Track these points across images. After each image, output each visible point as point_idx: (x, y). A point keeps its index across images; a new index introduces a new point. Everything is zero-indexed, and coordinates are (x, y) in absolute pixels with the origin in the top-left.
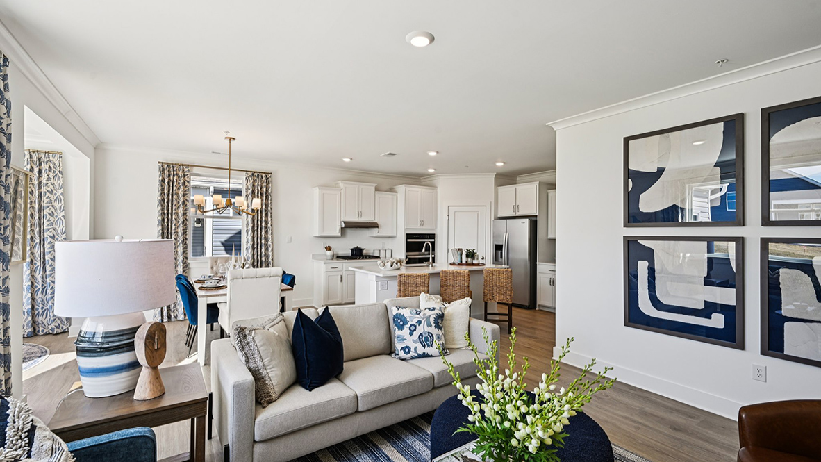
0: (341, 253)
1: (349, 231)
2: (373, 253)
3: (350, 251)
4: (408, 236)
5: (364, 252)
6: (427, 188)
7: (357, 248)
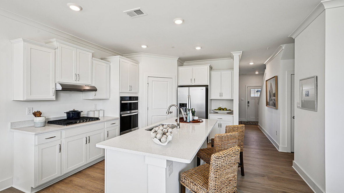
0: (53, 117)
1: (63, 95)
2: (88, 114)
3: (66, 115)
4: (122, 99)
5: (82, 113)
6: (135, 61)
7: (74, 111)
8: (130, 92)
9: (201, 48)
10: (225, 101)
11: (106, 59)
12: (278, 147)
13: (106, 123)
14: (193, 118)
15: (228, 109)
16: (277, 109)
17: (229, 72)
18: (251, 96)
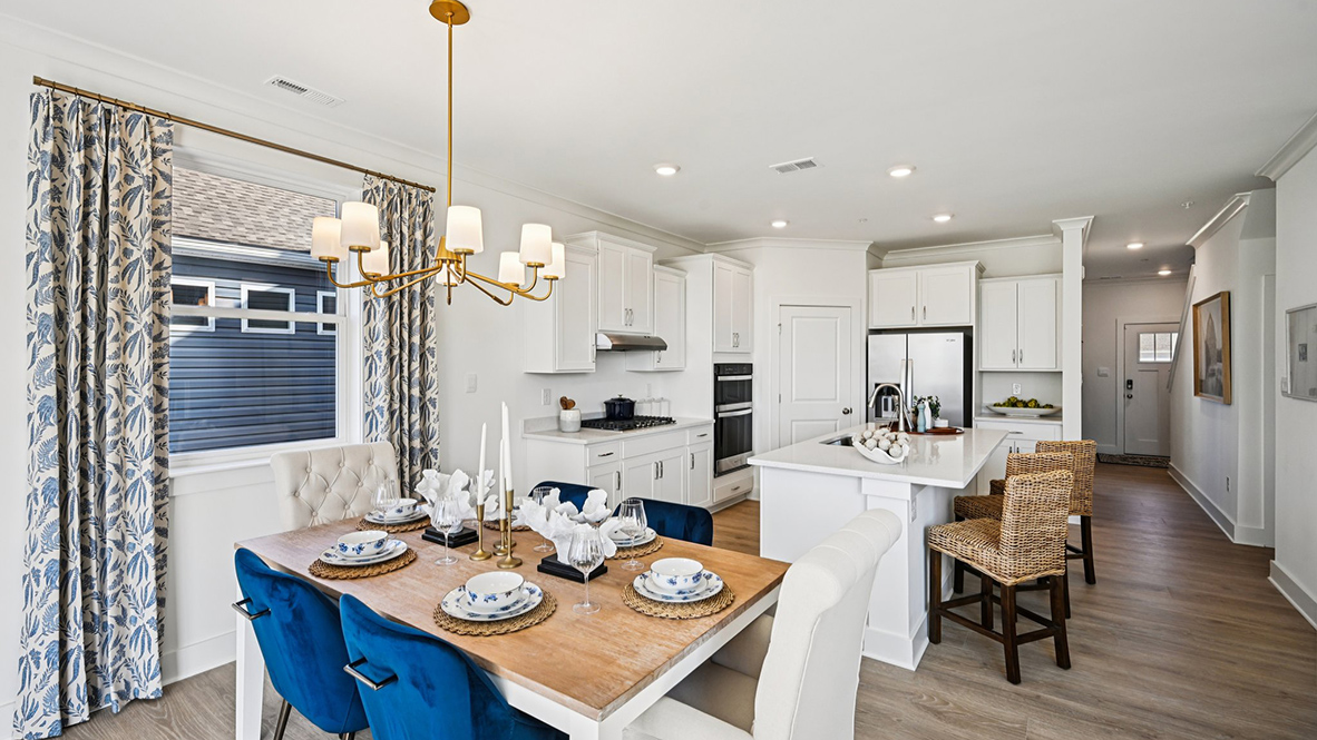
3: (604, 408)
4: (718, 369)
5: (636, 407)
6: (742, 263)
7: (621, 400)
8: (735, 350)
9: (953, 216)
10: (1032, 375)
11: (675, 262)
12: (1231, 528)
13: (688, 432)
14: (933, 423)
15: (1042, 404)
16: (1229, 402)
17: (1047, 282)
18: (1142, 360)
